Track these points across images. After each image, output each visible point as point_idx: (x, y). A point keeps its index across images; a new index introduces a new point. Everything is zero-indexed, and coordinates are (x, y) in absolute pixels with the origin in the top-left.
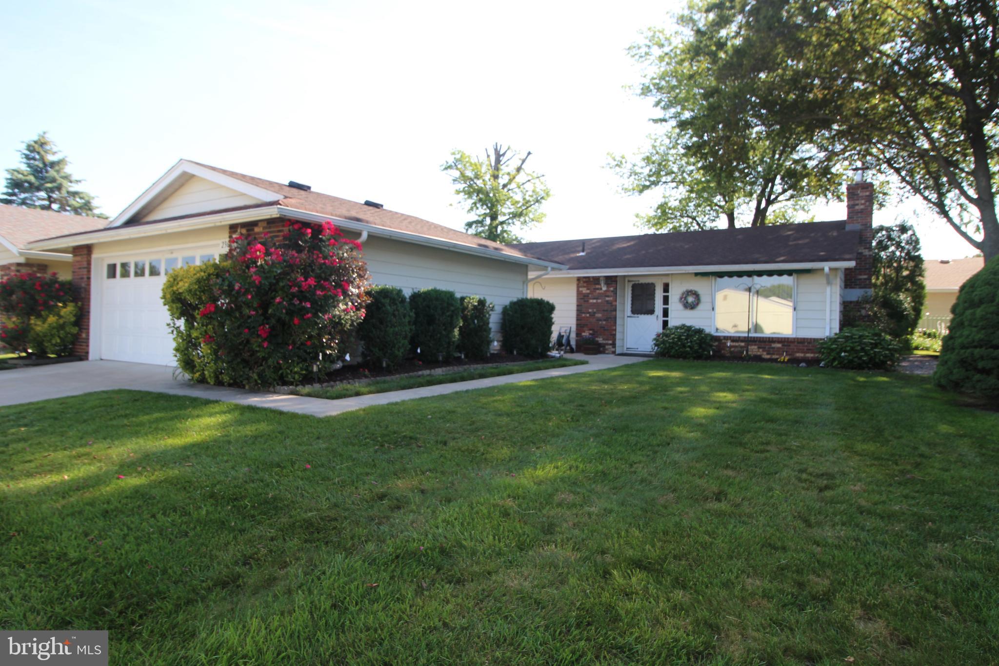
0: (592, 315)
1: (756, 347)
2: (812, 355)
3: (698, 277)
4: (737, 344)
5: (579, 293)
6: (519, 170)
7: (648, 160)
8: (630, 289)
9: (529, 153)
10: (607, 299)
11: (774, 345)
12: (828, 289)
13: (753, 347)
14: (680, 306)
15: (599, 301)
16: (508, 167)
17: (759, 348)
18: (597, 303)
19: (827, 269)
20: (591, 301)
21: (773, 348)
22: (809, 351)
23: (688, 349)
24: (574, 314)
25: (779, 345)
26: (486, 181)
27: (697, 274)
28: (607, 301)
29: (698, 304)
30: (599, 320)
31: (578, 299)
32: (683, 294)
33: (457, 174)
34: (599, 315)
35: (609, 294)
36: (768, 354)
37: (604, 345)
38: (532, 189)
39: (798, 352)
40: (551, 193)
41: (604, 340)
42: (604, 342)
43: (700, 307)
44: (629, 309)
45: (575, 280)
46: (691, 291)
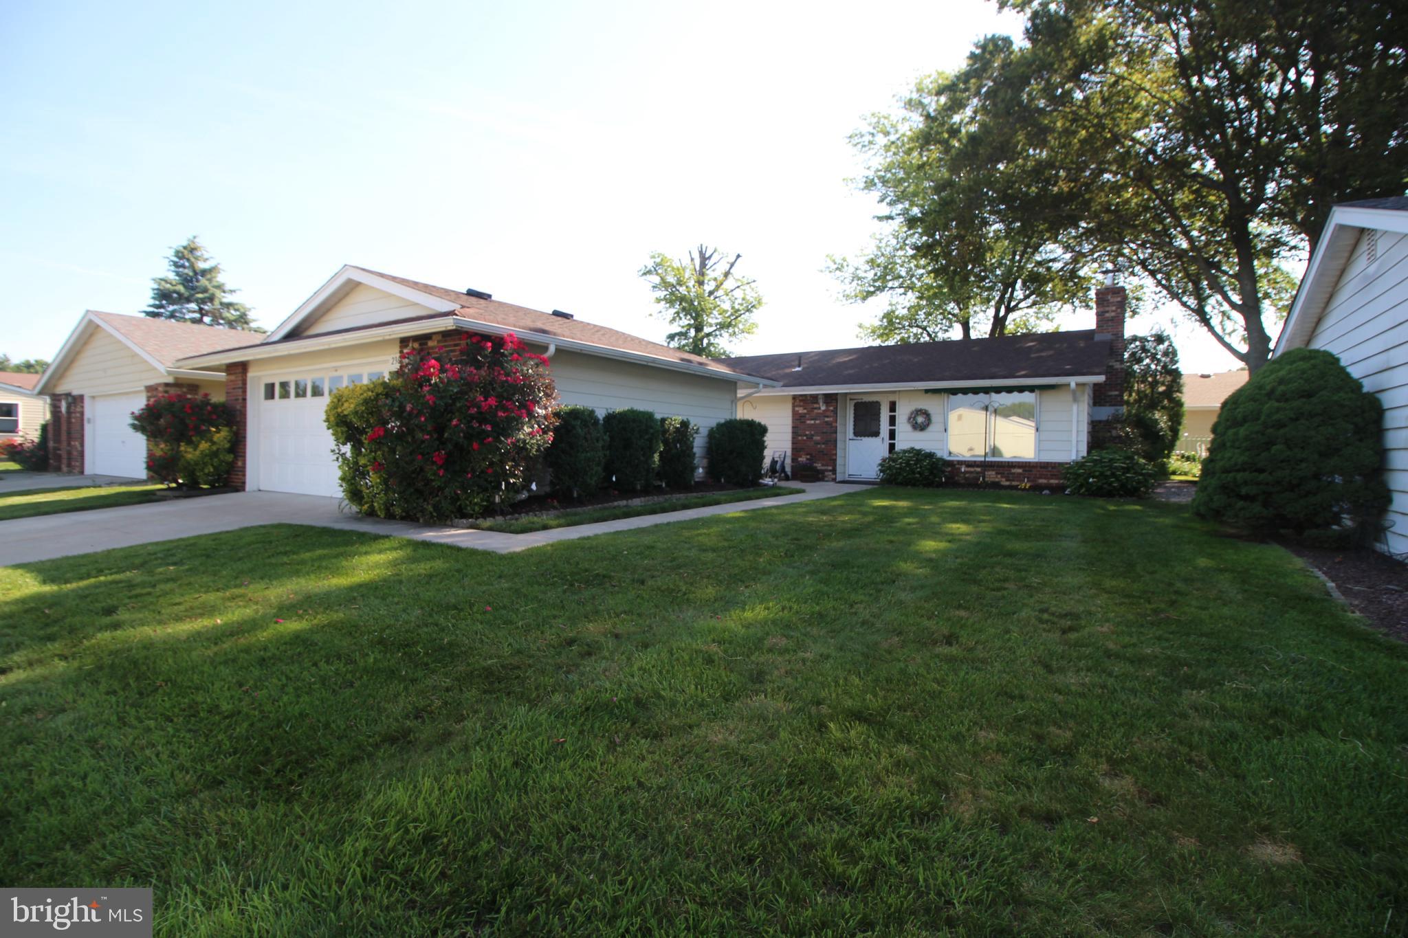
0: (810, 438)
1: (993, 473)
2: (1056, 481)
3: (929, 395)
4: (972, 469)
5: (795, 413)
6: (727, 274)
7: (872, 262)
8: (852, 408)
9: (738, 256)
10: (827, 419)
11: (1014, 471)
12: (1075, 407)
13: (990, 472)
14: (908, 428)
15: (818, 422)
16: (715, 271)
17: (997, 473)
18: (815, 424)
19: (1073, 385)
20: (808, 422)
21: (1013, 473)
22: (1053, 476)
23: (917, 476)
24: (789, 437)
25: (1020, 471)
26: (689, 288)
27: (927, 391)
28: (827, 422)
29: (928, 425)
30: (817, 443)
31: (794, 420)
32: (912, 414)
33: (656, 279)
34: (817, 438)
35: (828, 414)
36: (1007, 480)
37: (823, 472)
38: (742, 296)
39: (1041, 478)
40: (764, 301)
41: (823, 465)
42: (823, 468)
43: (931, 428)
44: (851, 431)
45: (791, 399)
46: (921, 410)
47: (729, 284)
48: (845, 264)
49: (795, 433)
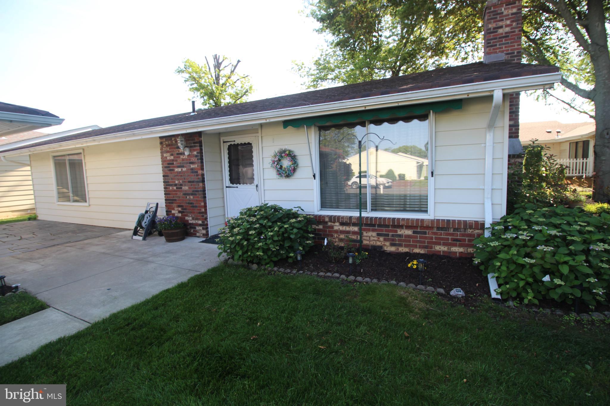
0: (179, 187)
1: (374, 234)
2: (461, 250)
4: (347, 229)
5: (164, 160)
6: (232, 72)
8: (226, 152)
9: (239, 61)
10: (192, 166)
11: (400, 232)
12: (489, 137)
13: (370, 234)
14: (271, 173)
15: (184, 169)
17: (378, 235)
18: (182, 172)
19: (498, 95)
20: (176, 170)
21: (400, 236)
22: (456, 242)
23: (260, 253)
24: (161, 186)
25: (409, 232)
27: (287, 123)
28: (192, 169)
29: (294, 170)
30: (186, 194)
31: (164, 168)
32: (275, 156)
33: (187, 76)
34: (185, 188)
35: (194, 159)
36: (392, 245)
37: (193, 226)
38: (241, 85)
39: (439, 244)
40: (253, 88)
41: (193, 219)
42: (194, 222)
43: (299, 173)
44: (228, 178)
45: (158, 141)
46: (284, 151)
47: (234, 78)
48: (303, 66)
49: (167, 184)
